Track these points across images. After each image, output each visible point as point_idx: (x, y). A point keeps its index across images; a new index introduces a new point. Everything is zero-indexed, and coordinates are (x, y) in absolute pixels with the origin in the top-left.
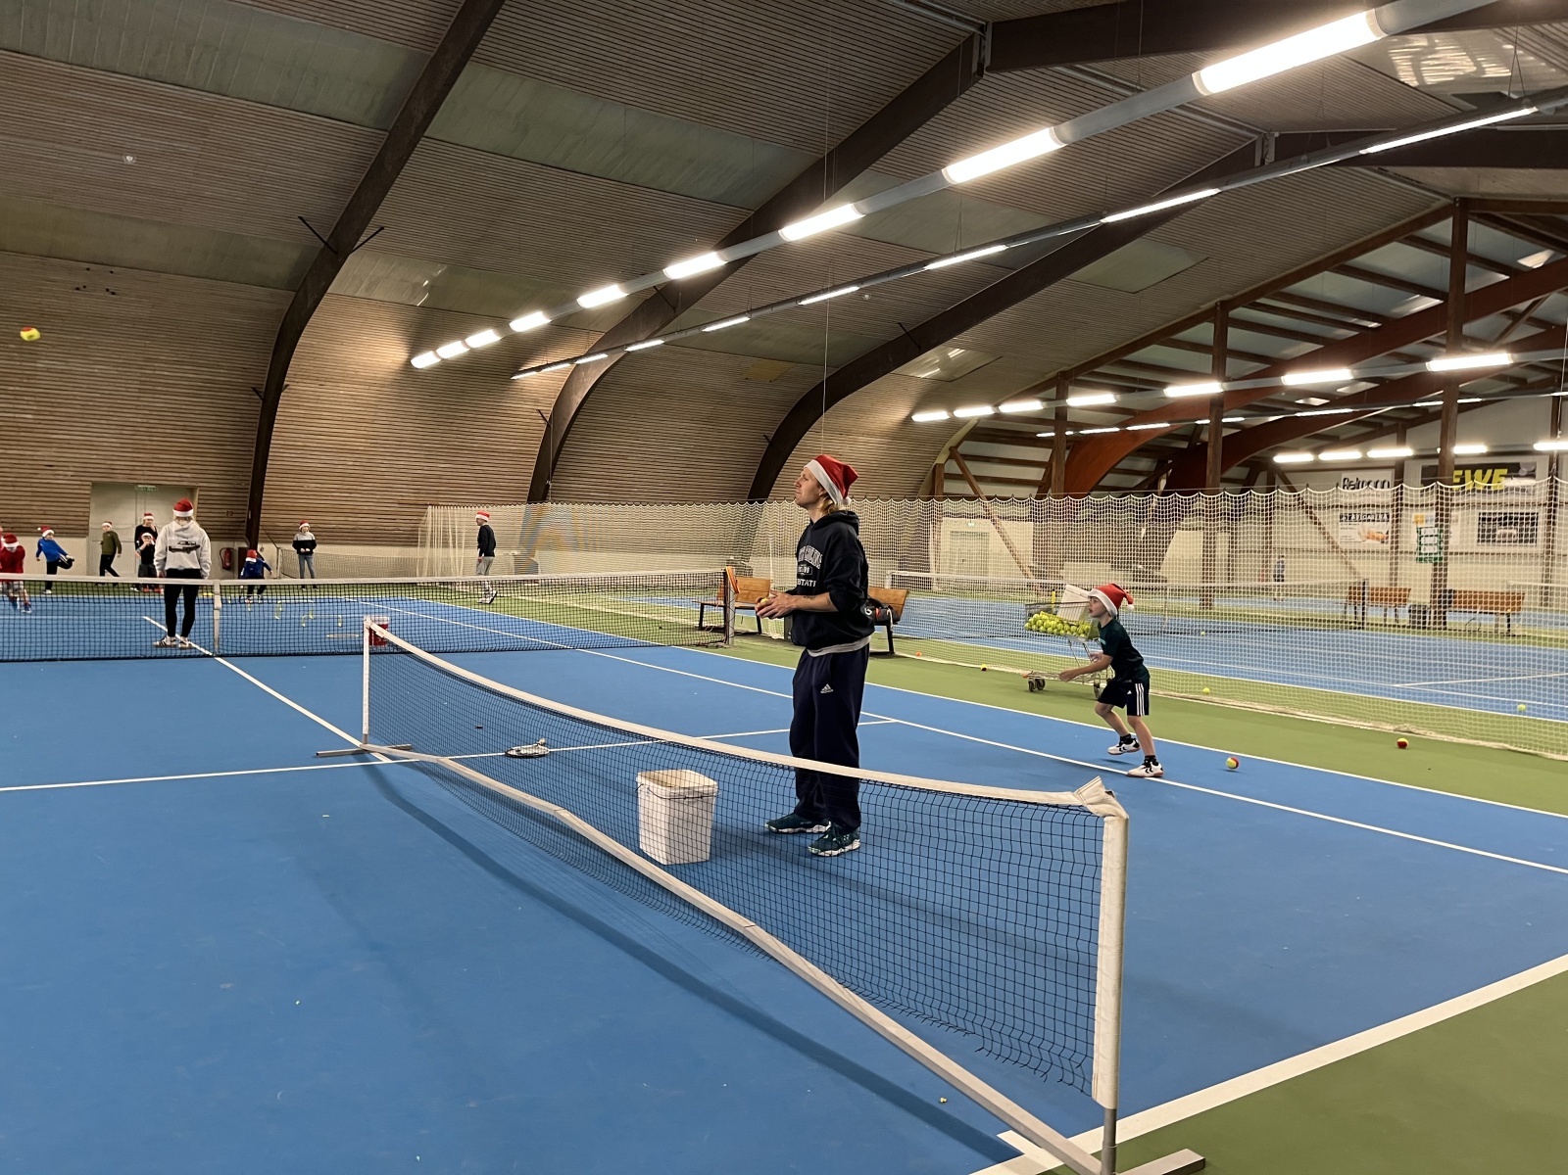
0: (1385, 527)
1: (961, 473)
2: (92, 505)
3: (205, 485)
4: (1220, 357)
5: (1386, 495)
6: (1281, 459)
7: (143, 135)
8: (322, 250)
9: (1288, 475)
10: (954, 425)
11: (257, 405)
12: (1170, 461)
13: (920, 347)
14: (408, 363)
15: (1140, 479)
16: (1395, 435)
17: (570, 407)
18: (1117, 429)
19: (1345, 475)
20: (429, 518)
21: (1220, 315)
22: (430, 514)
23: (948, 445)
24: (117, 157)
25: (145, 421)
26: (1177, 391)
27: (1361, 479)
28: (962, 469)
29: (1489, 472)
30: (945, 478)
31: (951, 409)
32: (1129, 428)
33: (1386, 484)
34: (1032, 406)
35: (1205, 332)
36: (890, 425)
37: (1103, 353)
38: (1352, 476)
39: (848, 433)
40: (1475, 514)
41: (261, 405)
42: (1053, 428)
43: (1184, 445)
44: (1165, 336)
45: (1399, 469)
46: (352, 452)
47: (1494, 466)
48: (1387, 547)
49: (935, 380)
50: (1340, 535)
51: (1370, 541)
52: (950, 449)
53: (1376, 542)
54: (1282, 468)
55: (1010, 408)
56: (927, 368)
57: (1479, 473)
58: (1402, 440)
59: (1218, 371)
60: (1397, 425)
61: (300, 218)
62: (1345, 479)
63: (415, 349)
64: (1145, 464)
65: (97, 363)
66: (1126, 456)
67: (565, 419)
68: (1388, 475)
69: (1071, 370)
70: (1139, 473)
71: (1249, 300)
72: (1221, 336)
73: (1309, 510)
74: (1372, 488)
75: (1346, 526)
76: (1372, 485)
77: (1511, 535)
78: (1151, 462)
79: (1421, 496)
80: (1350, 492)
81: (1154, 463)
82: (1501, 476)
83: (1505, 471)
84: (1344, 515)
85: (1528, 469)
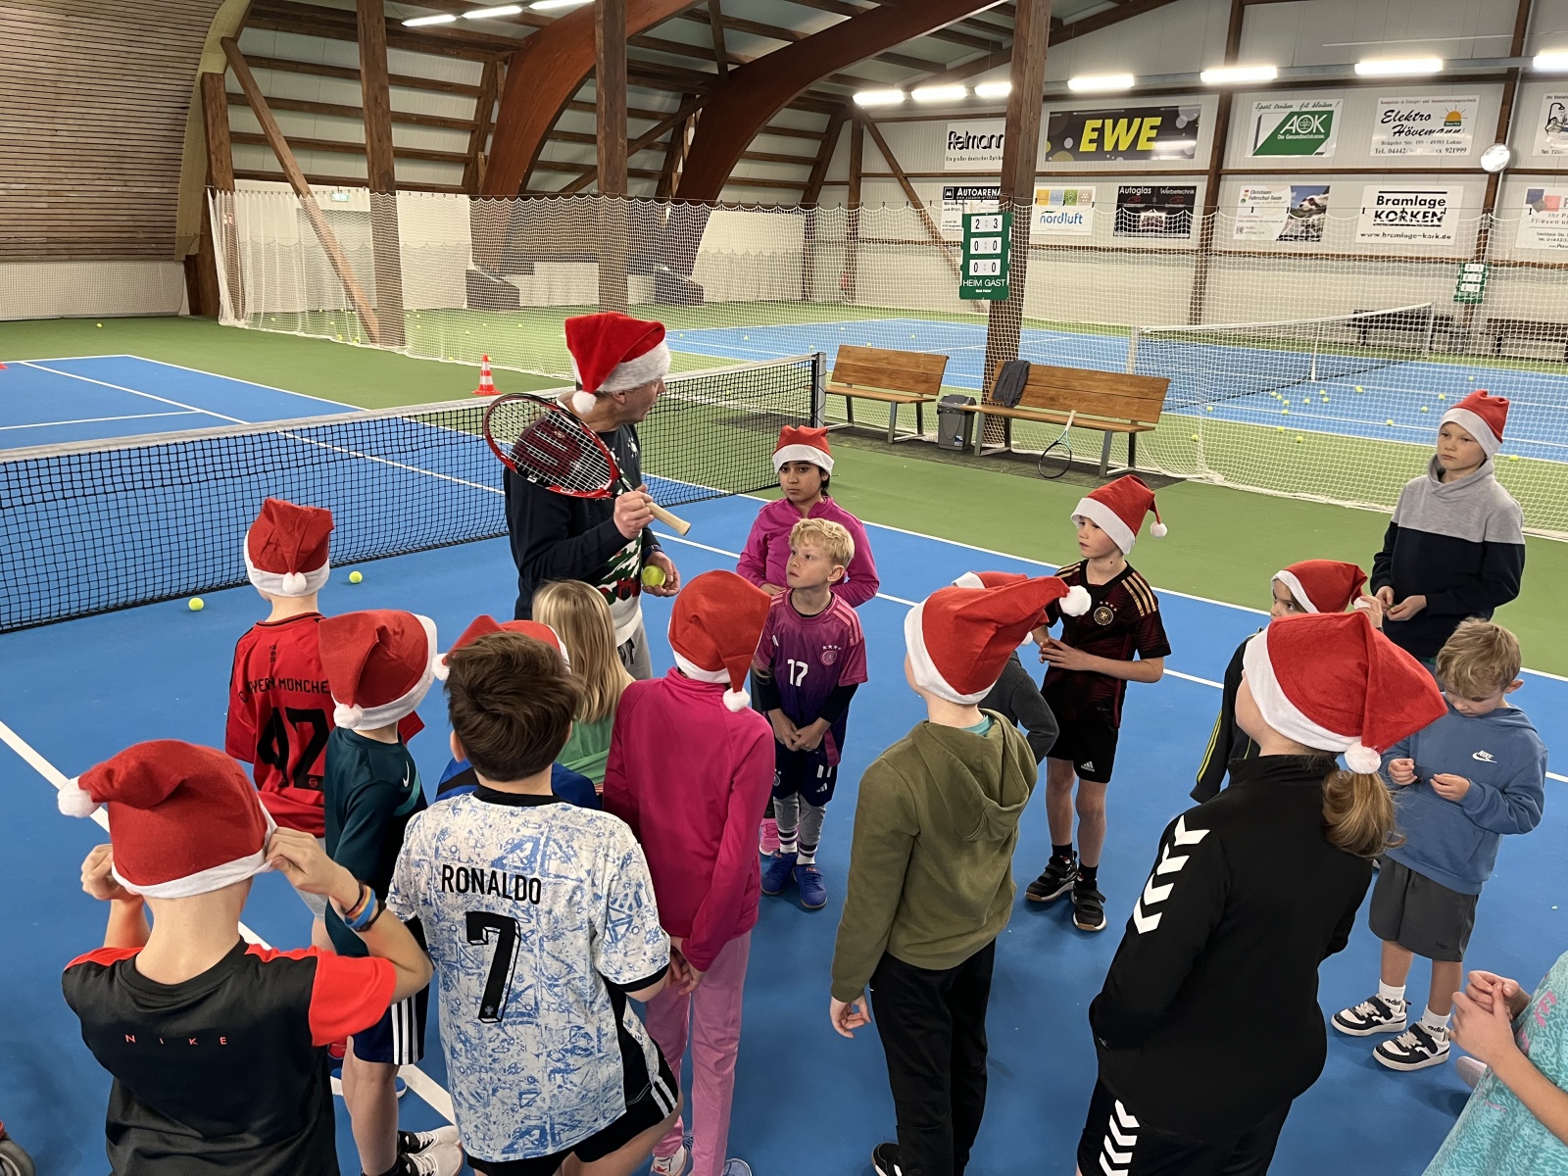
12: (697, 95)
19: (952, 126)
23: (214, 35)
27: (971, 134)
28: (248, 83)
29: (1137, 121)
30: (227, 102)
38: (961, 128)
40: (1111, 190)
43: (712, 69)
47: (1143, 113)
50: (943, 220)
52: (223, 42)
57: (1123, 122)
62: (951, 133)
64: (660, 100)
73: (904, 179)
74: (985, 148)
75: (950, 206)
76: (985, 142)
77: (1159, 221)
78: (667, 96)
79: (1047, 160)
80: (956, 153)
81: (676, 98)
82: (1152, 128)
83: (1157, 121)
84: (948, 190)
85: (1189, 122)
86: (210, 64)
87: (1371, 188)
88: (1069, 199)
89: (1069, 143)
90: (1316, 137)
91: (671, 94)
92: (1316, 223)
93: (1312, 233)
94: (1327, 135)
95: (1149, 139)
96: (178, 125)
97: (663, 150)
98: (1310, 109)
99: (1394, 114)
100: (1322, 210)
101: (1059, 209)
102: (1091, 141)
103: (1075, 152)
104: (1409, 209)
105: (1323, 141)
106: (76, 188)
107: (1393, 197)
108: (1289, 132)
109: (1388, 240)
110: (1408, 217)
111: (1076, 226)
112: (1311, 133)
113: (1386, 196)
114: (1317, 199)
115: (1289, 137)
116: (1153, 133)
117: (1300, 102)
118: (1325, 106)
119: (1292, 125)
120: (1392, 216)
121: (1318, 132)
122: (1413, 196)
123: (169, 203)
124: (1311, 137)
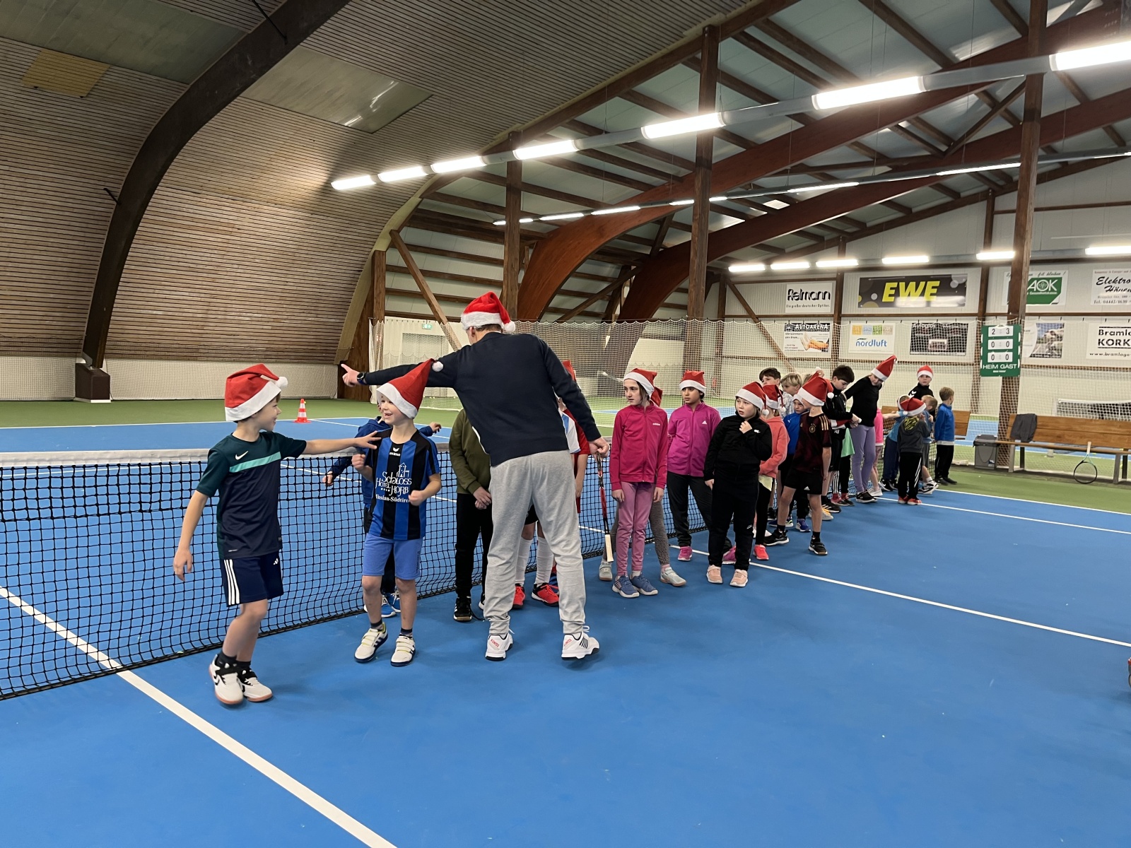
0: (825, 337)
1: (405, 265)
5: (827, 307)
6: (735, 269)
9: (738, 285)
12: (633, 267)
15: (605, 285)
16: (837, 247)
19: (790, 286)
27: (804, 291)
28: (406, 261)
29: (922, 284)
30: (387, 270)
31: (375, 173)
33: (827, 295)
38: (796, 287)
40: (908, 325)
43: (647, 251)
45: (839, 279)
47: (927, 279)
48: (828, 355)
49: (356, 130)
50: (785, 345)
51: (811, 350)
52: (391, 233)
53: (817, 351)
54: (735, 279)
57: (913, 284)
58: (842, 252)
60: (838, 238)
62: (790, 290)
64: (609, 270)
68: (829, 287)
70: (604, 279)
73: (756, 319)
74: (814, 299)
75: (790, 336)
76: (814, 296)
77: (942, 345)
78: (613, 267)
79: (859, 306)
80: (794, 302)
81: (618, 268)
82: (933, 287)
83: (937, 283)
84: (789, 325)
85: (959, 285)
86: (381, 245)
87: (1094, 324)
88: (878, 331)
89: (874, 296)
90: (1052, 293)
91: (615, 266)
92: (1056, 346)
93: (1055, 352)
94: (1059, 292)
95: (932, 294)
96: (354, 281)
97: (607, 300)
98: (1045, 276)
99: (1104, 280)
100: (1060, 338)
101: (870, 337)
102: (890, 295)
103: (879, 302)
104: (1122, 338)
105: (1056, 296)
106: (289, 317)
107: (1110, 330)
108: (1032, 290)
109: (1109, 357)
110: (1122, 343)
111: (882, 348)
112: (1047, 291)
113: (1105, 330)
114: (1056, 331)
115: (1031, 293)
116: (935, 291)
117: (1038, 273)
118: (1055, 274)
119: (1033, 286)
120: (1110, 342)
121: (1052, 290)
122: (1124, 330)
123: (337, 328)
124: (1048, 293)
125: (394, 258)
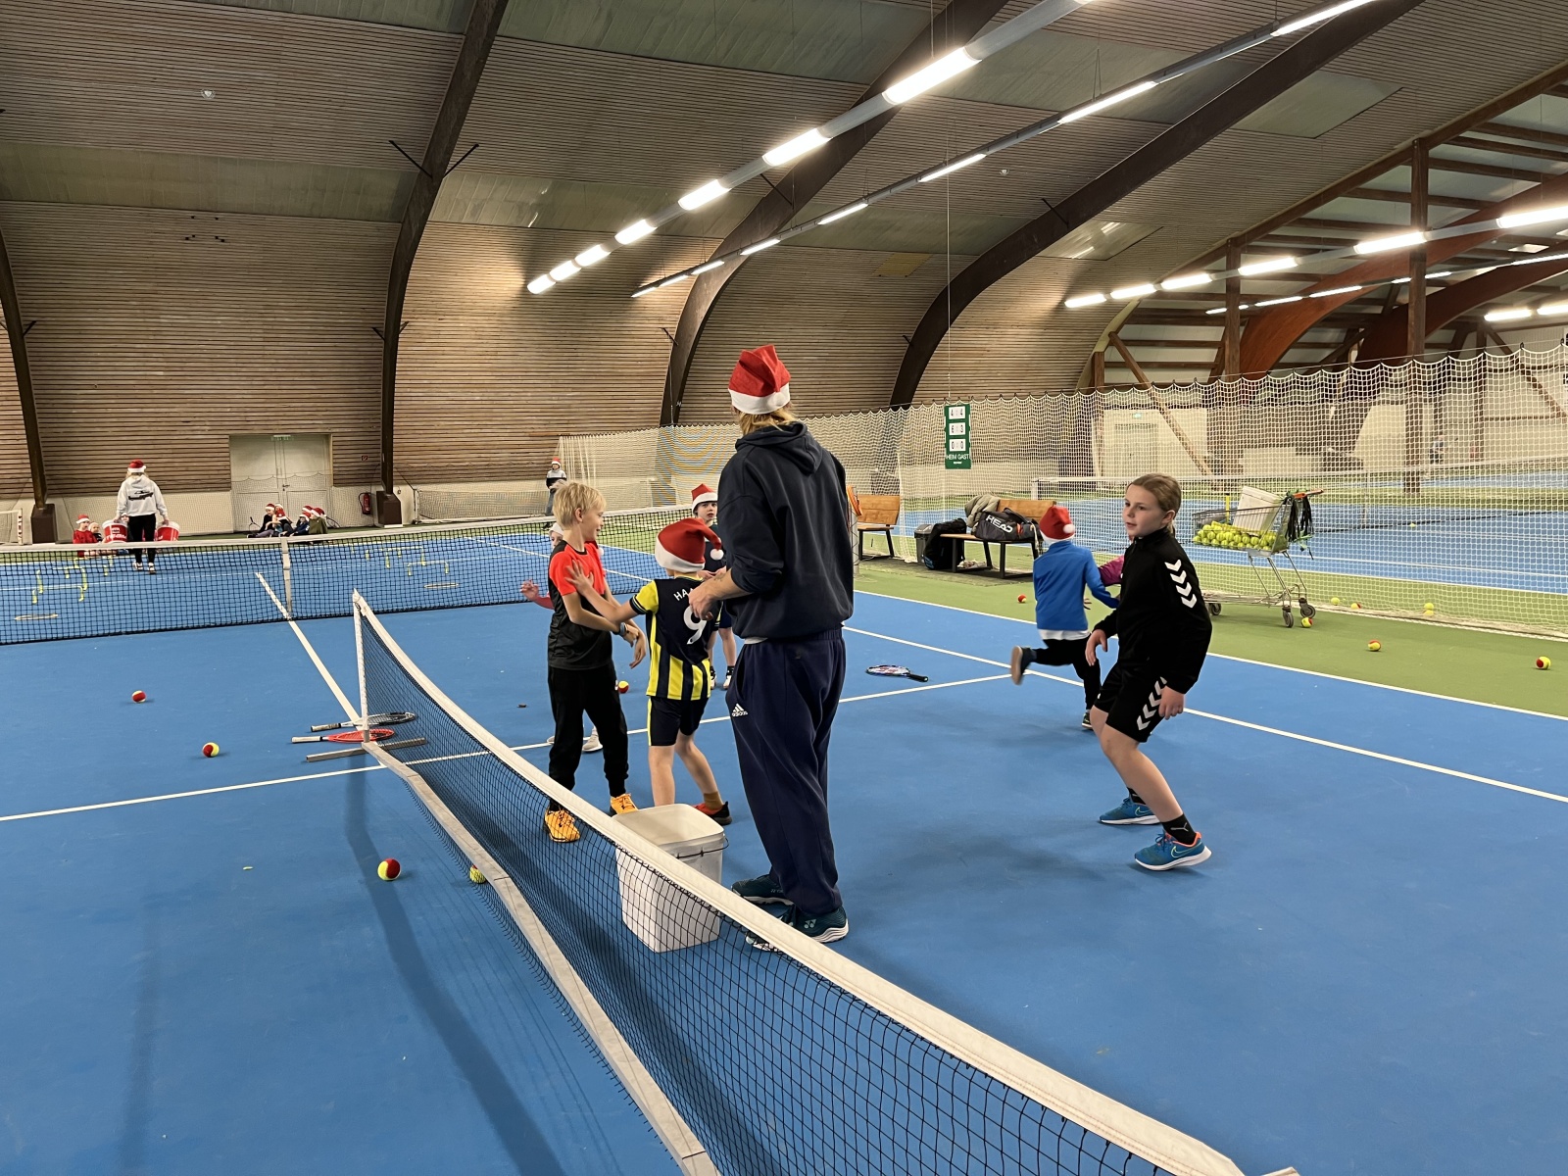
1: (1122, 360)
2: (232, 459)
3: (338, 430)
4: (1419, 203)
6: (1493, 317)
7: (218, 66)
8: (420, 175)
9: (1500, 334)
10: (1111, 308)
11: (380, 347)
12: (1361, 330)
13: (1067, 223)
14: (525, 288)
15: (1327, 352)
17: (695, 322)
18: (1299, 298)
19: (1566, 330)
20: (562, 449)
21: (1418, 155)
22: (562, 446)
23: (1107, 331)
24: (195, 93)
25: (273, 370)
26: (1369, 247)
28: (1124, 356)
30: (1106, 367)
31: (1107, 291)
32: (1313, 296)
34: (1199, 280)
35: (1401, 177)
36: (1041, 314)
37: (1279, 213)
39: (995, 326)
41: (383, 345)
42: (1224, 303)
43: (1378, 310)
44: (1353, 185)
46: (480, 386)
49: (1088, 259)
50: (1564, 400)
52: (1110, 335)
54: (1494, 328)
55: (1174, 284)
56: (1079, 246)
59: (1419, 219)
61: (392, 142)
63: (530, 274)
64: (1332, 335)
65: (219, 314)
66: (1310, 328)
67: (691, 336)
69: (1244, 235)
70: (1326, 346)
71: (1452, 135)
72: (1420, 180)
73: (1526, 372)
78: (1337, 332)
86: (1100, 347)
91: (1340, 331)
125: (1114, 355)
